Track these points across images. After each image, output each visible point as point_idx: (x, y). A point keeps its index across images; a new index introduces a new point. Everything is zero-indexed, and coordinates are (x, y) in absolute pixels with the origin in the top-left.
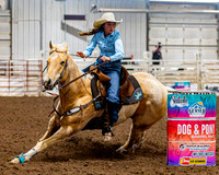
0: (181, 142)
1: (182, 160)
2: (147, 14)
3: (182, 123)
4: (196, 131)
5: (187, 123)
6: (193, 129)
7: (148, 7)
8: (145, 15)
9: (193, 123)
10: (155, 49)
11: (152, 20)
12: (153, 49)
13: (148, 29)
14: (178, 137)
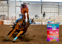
2: (41, 5)
4: (54, 33)
5: (52, 31)
7: (42, 3)
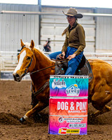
0: (60, 116)
1: (61, 130)
3: (61, 101)
6: (69, 106)
8: (38, 16)
9: (69, 101)
10: (45, 43)
11: (43, 21)
12: (44, 43)
13: (40, 28)
14: (58, 112)
